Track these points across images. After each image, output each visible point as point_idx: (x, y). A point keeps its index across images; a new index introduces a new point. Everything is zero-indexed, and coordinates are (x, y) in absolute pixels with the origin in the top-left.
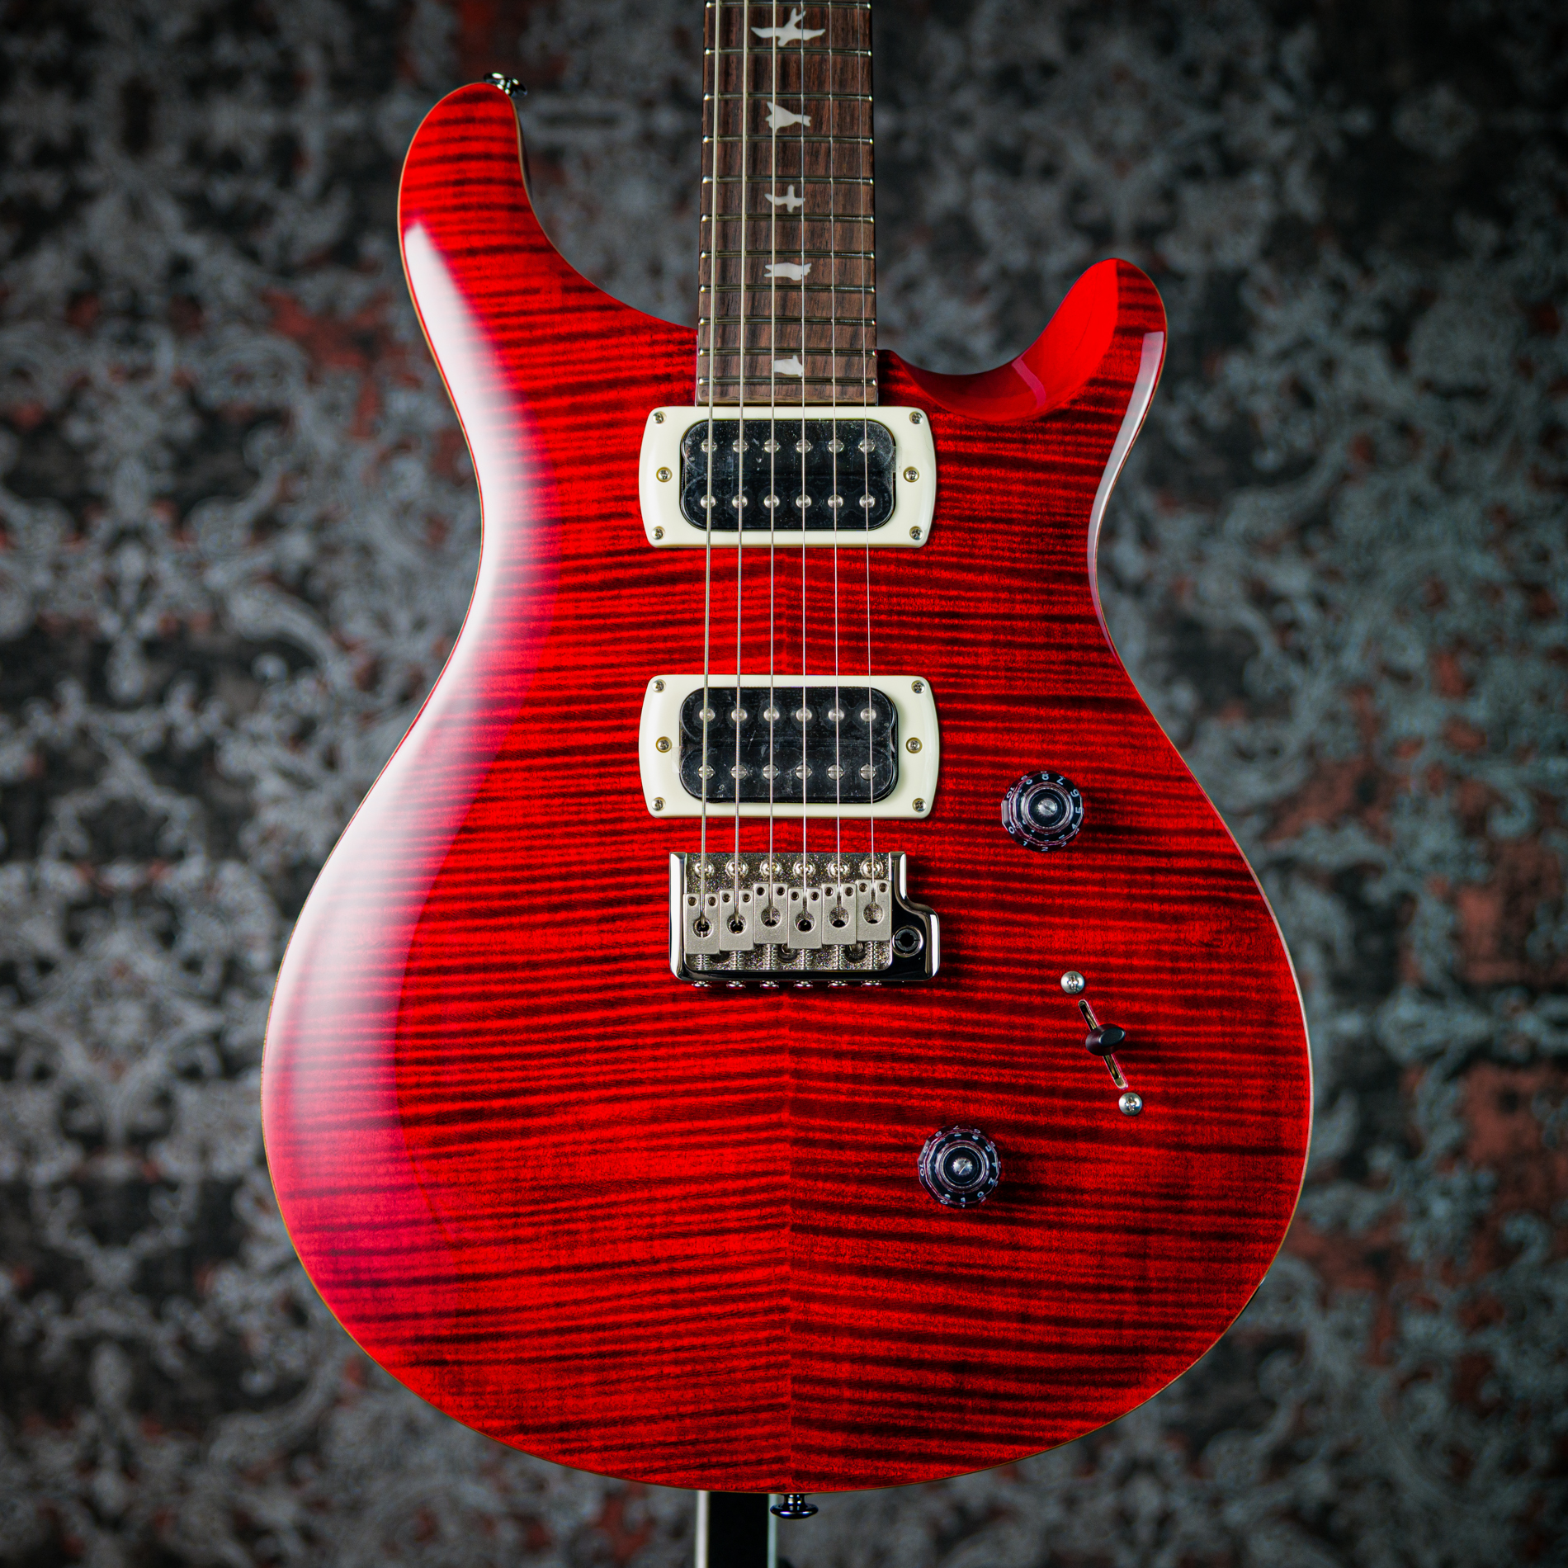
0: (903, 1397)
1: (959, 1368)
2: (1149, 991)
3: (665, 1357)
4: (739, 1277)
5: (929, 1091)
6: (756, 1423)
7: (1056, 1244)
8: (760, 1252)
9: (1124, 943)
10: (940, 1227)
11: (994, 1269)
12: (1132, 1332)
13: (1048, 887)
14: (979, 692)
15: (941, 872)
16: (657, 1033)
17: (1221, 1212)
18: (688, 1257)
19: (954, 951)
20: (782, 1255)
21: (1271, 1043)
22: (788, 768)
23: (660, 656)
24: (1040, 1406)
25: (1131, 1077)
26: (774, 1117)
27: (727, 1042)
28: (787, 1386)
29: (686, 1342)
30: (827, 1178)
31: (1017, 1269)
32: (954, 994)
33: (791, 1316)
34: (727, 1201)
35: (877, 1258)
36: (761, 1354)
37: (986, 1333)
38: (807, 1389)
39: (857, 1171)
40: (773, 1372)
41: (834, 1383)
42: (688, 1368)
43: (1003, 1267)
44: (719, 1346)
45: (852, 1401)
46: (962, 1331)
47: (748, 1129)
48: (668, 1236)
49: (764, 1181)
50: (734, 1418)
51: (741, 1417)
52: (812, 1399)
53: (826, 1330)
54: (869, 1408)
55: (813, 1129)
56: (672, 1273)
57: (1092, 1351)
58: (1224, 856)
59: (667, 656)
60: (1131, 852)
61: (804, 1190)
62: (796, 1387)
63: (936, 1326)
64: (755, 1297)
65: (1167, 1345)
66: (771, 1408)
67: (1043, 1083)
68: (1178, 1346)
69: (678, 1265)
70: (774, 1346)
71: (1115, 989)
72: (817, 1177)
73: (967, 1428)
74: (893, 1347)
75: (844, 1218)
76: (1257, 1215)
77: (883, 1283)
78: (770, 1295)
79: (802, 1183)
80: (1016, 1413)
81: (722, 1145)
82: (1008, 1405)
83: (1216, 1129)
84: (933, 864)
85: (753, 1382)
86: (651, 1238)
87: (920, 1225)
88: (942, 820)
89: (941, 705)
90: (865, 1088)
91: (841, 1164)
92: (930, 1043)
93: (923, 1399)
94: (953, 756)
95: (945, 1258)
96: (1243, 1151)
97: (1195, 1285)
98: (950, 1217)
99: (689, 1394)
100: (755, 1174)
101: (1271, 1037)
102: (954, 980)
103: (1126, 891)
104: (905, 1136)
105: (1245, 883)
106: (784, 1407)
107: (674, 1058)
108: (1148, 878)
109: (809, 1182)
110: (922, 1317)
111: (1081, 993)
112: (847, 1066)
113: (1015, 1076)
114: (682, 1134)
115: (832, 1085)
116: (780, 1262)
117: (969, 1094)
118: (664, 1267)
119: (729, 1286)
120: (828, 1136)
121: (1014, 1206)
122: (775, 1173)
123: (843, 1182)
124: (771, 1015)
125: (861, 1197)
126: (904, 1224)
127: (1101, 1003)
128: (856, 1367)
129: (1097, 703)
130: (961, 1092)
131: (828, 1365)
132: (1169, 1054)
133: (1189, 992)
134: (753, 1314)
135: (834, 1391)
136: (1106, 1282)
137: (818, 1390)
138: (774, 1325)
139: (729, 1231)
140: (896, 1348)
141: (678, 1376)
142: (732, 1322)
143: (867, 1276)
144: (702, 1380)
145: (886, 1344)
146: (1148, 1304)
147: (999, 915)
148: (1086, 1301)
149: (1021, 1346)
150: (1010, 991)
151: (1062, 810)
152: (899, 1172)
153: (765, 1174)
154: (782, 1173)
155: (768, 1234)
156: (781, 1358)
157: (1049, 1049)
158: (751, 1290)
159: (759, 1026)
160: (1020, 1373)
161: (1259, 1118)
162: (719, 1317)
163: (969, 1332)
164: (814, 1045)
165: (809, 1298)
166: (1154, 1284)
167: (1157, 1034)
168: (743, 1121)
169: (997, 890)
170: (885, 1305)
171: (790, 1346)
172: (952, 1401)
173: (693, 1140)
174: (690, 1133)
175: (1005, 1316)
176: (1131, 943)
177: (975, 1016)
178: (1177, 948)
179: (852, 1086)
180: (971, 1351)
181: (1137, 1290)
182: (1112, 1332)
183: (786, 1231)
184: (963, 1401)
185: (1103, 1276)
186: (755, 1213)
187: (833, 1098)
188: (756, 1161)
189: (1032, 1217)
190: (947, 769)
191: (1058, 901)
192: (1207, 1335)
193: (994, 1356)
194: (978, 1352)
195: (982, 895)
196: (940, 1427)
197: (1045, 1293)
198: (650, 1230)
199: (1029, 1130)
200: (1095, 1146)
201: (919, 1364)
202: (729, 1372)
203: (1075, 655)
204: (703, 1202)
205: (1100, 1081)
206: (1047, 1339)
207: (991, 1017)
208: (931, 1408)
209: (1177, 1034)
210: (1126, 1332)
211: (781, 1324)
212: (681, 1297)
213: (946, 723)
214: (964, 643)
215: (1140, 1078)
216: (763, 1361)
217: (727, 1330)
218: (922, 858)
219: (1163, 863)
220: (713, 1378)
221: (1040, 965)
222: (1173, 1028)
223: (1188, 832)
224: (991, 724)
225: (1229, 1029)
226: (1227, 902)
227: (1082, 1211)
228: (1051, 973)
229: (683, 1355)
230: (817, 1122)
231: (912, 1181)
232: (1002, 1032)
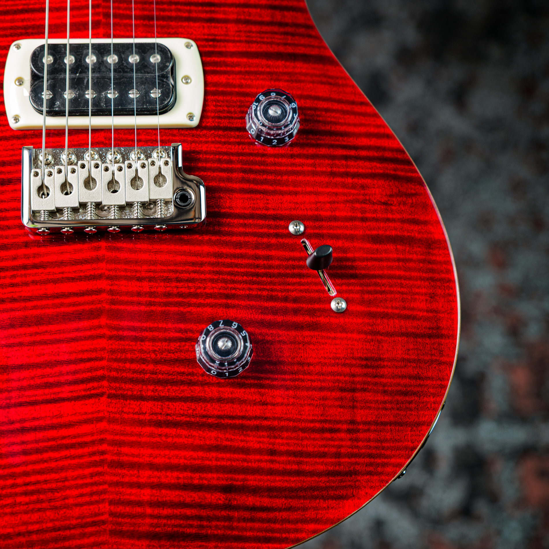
0: (188, 512)
1: (227, 489)
2: (348, 232)
3: (18, 490)
4: (71, 431)
5: (202, 301)
6: (83, 535)
7: (292, 400)
8: (86, 413)
9: (330, 203)
10: (212, 392)
11: (250, 418)
12: (347, 460)
13: (278, 168)
14: (228, 50)
15: (207, 161)
16: (14, 268)
17: (403, 377)
18: (34, 419)
19: (217, 210)
20: (101, 415)
21: (430, 266)
22: (102, 92)
23: (19, 31)
24: (285, 515)
25: (338, 288)
26: (96, 322)
27: (63, 273)
28: (106, 507)
29: (33, 479)
30: (132, 361)
31: (266, 419)
32: (218, 238)
33: (109, 457)
34: (62, 379)
35: (168, 415)
36: (86, 485)
37: (245, 464)
38: (120, 509)
39: (153, 356)
40: (95, 498)
41: (139, 504)
42: (34, 498)
43: (256, 418)
44: (57, 481)
45: (152, 516)
46: (229, 463)
47: (78, 330)
48: (21, 405)
49: (88, 365)
50: (67, 533)
51: (73, 531)
52: (123, 516)
53: (132, 466)
54: (165, 521)
55: (122, 329)
56: (23, 430)
57: (320, 474)
58: (392, 150)
59: (23, 31)
60: (332, 146)
61: (117, 370)
62: (112, 508)
63: (211, 460)
64: (82, 445)
65: (371, 469)
66: (94, 524)
67: (280, 294)
68: (379, 469)
69: (27, 425)
70: (96, 479)
71: (325, 231)
72: (125, 361)
73: (235, 533)
74: (181, 476)
75: (144, 387)
76: (428, 378)
77: (172, 431)
78: (93, 443)
79: (115, 365)
80: (269, 521)
81: (59, 341)
82: (263, 515)
83: (397, 321)
84: (201, 156)
85: (81, 505)
86: (8, 406)
87: (197, 391)
88: (206, 128)
89: (204, 58)
90: (158, 300)
91: (142, 351)
92: (202, 269)
93: (203, 513)
94: (213, 89)
95: (216, 413)
96: (416, 336)
97: (388, 427)
98: (219, 385)
99: (35, 517)
100: (82, 361)
101: (430, 262)
102: (217, 228)
103: (329, 170)
104: (186, 331)
105: (407, 167)
106: (104, 522)
107: (26, 284)
108: (344, 162)
109: (120, 364)
110: (201, 454)
111: (303, 235)
112: (146, 286)
113: (260, 290)
114: (31, 335)
115: (135, 299)
116: (100, 420)
117: (229, 301)
118: (17, 426)
119: (64, 438)
120: (133, 334)
121: (262, 375)
122: (96, 359)
123: (144, 363)
124: (93, 254)
125: (156, 373)
126: (186, 391)
127: (316, 241)
128: (154, 491)
129: (305, 58)
130: (224, 301)
131: (134, 491)
132: (363, 272)
133: (374, 232)
134: (81, 456)
135: (139, 510)
136: (327, 426)
137: (128, 509)
138: (95, 464)
139: (63, 400)
140: (184, 477)
141: (27, 504)
142: (66, 463)
143: (161, 427)
144: (44, 505)
145: (175, 474)
146: (357, 440)
147: (246, 186)
148: (314, 439)
149: (271, 472)
150: (255, 235)
151: (284, 113)
152: (182, 356)
153: (89, 360)
154: (101, 359)
155: (92, 401)
156: (101, 488)
157: (282, 271)
158: (79, 440)
159: (86, 261)
160: (271, 491)
161: (425, 314)
162: (56, 460)
163: (234, 464)
164: (123, 274)
165: (121, 444)
166: (361, 427)
167: (354, 260)
168: (74, 325)
169: (244, 171)
170: (175, 447)
171: (108, 478)
172: (224, 513)
173: (38, 338)
174: (37, 333)
175: (259, 451)
176: (334, 202)
177: (232, 251)
178: (364, 205)
179: (149, 299)
180: (236, 477)
181: (349, 431)
182: (333, 460)
183: (104, 399)
184: (231, 513)
185: (325, 421)
186: (82, 387)
187: (136, 308)
188: (83, 351)
189: (275, 383)
190: (209, 97)
191: (285, 178)
192: (399, 461)
193: (252, 480)
194: (241, 477)
195: (235, 175)
196: (216, 532)
197: (285, 434)
198: (8, 401)
199: (270, 325)
200: (316, 333)
201: (200, 488)
202: (64, 499)
203: (290, 30)
204: (45, 380)
205: (317, 291)
206: (288, 467)
207: (243, 251)
208: (209, 519)
209: (368, 260)
210: (343, 460)
211: (101, 463)
212: (29, 446)
213: (207, 68)
214: (218, 21)
215: (344, 288)
216: (87, 490)
217: (62, 469)
218: (194, 152)
219: (352, 153)
220: (52, 504)
221: (275, 218)
222: (365, 255)
223: (368, 135)
224: (237, 69)
225: (401, 256)
226: (396, 178)
227: (309, 377)
228: (282, 223)
229: (31, 488)
230: (125, 323)
231: (192, 361)
232: (251, 261)
